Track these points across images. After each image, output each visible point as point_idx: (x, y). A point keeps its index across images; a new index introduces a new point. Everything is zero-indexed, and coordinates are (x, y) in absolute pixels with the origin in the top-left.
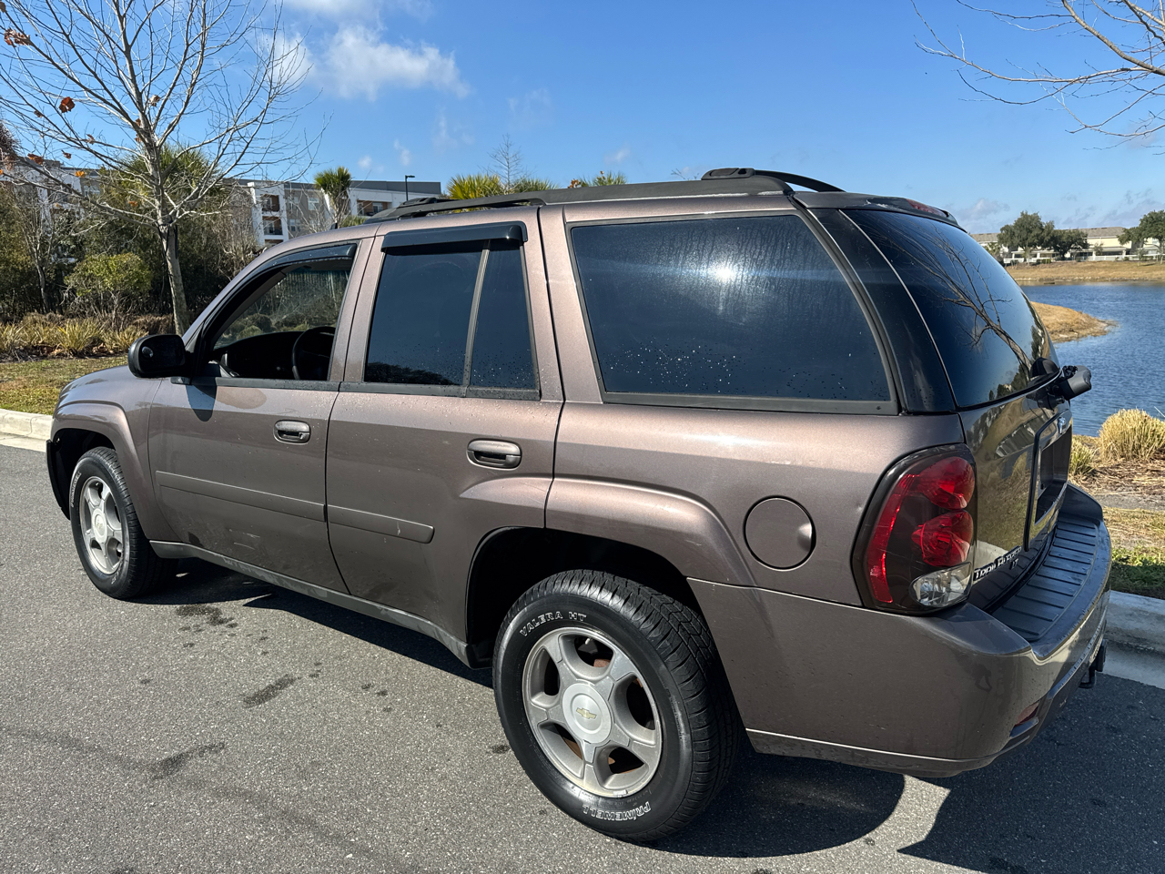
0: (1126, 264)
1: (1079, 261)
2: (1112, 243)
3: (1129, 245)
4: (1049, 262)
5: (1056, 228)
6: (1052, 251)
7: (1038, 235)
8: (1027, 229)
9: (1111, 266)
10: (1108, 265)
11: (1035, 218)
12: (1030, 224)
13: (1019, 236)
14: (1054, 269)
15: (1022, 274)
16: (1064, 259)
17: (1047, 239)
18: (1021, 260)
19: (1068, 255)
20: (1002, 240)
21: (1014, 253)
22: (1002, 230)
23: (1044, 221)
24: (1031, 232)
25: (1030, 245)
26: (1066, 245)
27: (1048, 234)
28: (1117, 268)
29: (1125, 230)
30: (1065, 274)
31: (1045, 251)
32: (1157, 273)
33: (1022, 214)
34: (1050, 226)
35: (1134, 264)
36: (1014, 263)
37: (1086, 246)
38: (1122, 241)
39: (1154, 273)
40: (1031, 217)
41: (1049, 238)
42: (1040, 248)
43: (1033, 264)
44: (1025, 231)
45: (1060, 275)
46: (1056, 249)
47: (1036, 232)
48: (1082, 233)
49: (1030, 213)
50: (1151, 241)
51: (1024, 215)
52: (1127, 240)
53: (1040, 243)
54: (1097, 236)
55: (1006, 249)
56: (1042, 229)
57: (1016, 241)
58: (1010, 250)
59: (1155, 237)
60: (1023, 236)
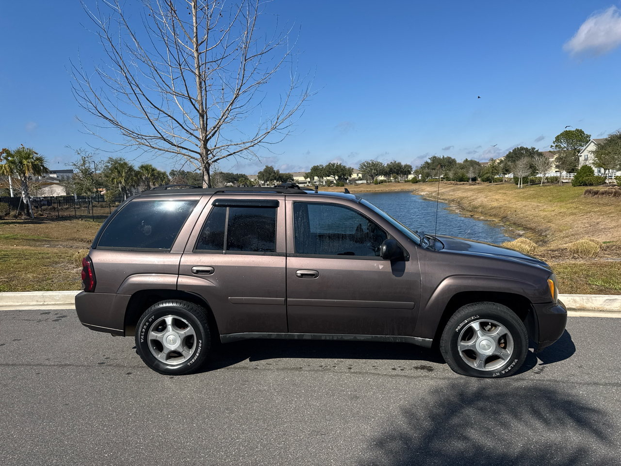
2: (302, 179)
3: (309, 179)
5: (280, 173)
7: (273, 176)
8: (269, 173)
11: (272, 168)
12: (270, 171)
13: (266, 176)
17: (277, 177)
20: (259, 178)
22: (259, 173)
23: (275, 169)
25: (271, 180)
26: (285, 180)
27: (278, 175)
29: (306, 173)
33: (266, 166)
34: (278, 171)
37: (293, 180)
38: (306, 178)
42: (276, 181)
47: (272, 174)
48: (291, 174)
49: (269, 166)
50: (316, 178)
51: (267, 167)
52: (308, 177)
53: (275, 179)
54: (296, 176)
55: (263, 182)
56: (274, 173)
57: (265, 178)
58: (264, 182)
59: (317, 176)
60: (268, 176)
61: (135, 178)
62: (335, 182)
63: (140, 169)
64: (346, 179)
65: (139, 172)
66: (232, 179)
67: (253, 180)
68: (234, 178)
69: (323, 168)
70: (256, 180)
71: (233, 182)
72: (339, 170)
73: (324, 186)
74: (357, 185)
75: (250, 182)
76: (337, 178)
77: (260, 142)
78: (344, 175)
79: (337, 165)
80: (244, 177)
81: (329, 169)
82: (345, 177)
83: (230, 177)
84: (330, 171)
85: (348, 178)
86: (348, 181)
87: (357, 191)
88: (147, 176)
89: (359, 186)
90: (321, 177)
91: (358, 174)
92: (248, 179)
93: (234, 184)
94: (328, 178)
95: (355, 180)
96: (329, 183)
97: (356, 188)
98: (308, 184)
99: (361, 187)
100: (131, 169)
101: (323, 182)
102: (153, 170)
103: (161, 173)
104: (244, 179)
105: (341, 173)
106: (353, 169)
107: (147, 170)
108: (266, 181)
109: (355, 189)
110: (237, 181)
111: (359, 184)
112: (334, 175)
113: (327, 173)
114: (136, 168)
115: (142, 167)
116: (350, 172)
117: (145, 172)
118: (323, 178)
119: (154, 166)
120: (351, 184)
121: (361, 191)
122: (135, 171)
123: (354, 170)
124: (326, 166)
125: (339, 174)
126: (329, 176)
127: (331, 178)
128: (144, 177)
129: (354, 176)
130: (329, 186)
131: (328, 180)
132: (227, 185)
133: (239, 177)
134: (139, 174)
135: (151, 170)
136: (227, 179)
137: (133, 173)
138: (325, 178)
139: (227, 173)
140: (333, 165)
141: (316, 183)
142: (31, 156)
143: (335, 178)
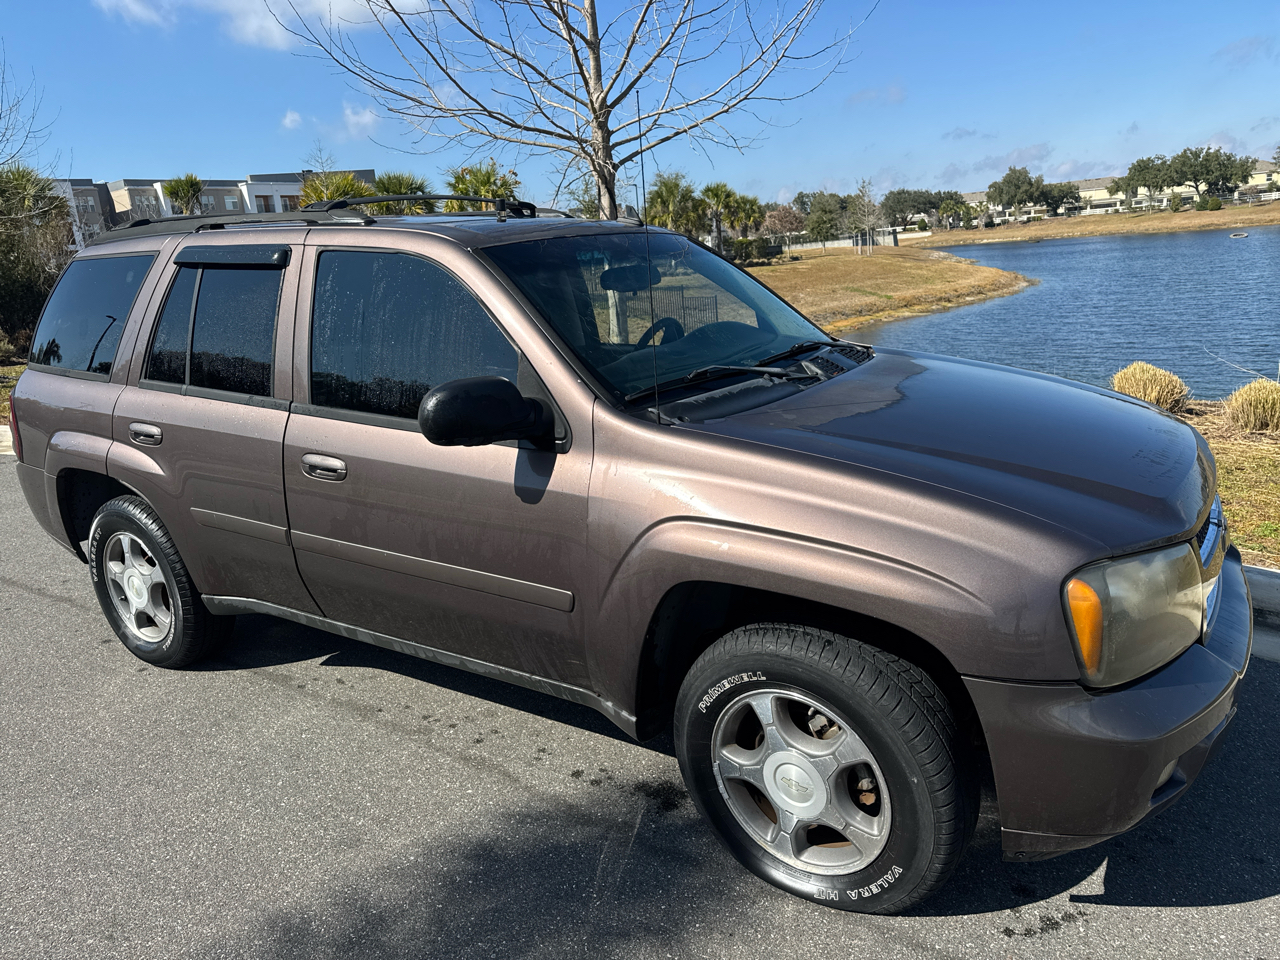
0: (1115, 217)
1: (1070, 216)
2: (1101, 195)
3: (1121, 196)
4: (1039, 219)
5: (1045, 183)
6: (1045, 207)
7: (1026, 191)
8: (1015, 185)
9: (1101, 219)
10: (1098, 219)
11: (1024, 172)
12: (1018, 179)
13: (1008, 192)
14: (1043, 227)
15: (1011, 234)
16: (1056, 214)
17: (1036, 194)
18: (1012, 219)
19: (1061, 210)
20: (990, 198)
21: (1007, 211)
22: (990, 187)
23: (1033, 175)
24: (1019, 188)
25: (1019, 203)
26: (1058, 199)
27: (1038, 188)
28: (1106, 221)
29: (1114, 181)
30: (1055, 231)
31: (1038, 208)
32: (1145, 224)
33: (1010, 169)
34: (1040, 180)
35: (1124, 216)
36: (1004, 222)
37: (1078, 199)
38: (1113, 191)
39: (1142, 224)
40: (1019, 171)
41: (1038, 193)
42: (1032, 204)
43: (1024, 223)
44: (1013, 188)
45: (1050, 232)
46: (1049, 205)
47: (1025, 187)
48: (1073, 186)
49: (1018, 168)
50: (1142, 191)
51: (1013, 171)
52: (1117, 191)
53: (1031, 199)
54: (1089, 188)
55: (1000, 208)
56: (1030, 184)
57: (1005, 198)
58: (1004, 209)
59: (1145, 185)
60: (1013, 193)
61: (692, 214)
62: (1197, 198)
63: (703, 195)
64: (1231, 191)
65: (702, 201)
66: (925, 204)
67: (973, 205)
68: (930, 203)
69: (1164, 163)
70: (981, 203)
71: (926, 212)
72: (1214, 166)
73: (1162, 211)
74: (1262, 204)
75: (968, 208)
76: (1203, 187)
77: (745, 98)
78: (1227, 179)
79: (1208, 154)
80: (955, 199)
81: (1184, 164)
82: (1230, 185)
83: (922, 199)
84: (1184, 169)
85: (1237, 187)
86: (1236, 195)
87: (1259, 221)
88: (715, 208)
89: (1267, 207)
90: (1156, 187)
91: (1270, 175)
92: (963, 203)
93: (929, 216)
94: (1177, 189)
95: (1257, 192)
96: (1179, 204)
97: (1255, 213)
98: (1118, 207)
99: (1273, 210)
100: (687, 195)
101: (1161, 201)
102: (728, 195)
103: (748, 201)
104: (952, 202)
105: (1218, 173)
106: (1255, 162)
107: (716, 195)
108: (1008, 205)
109: (1253, 216)
110: (937, 207)
111: (1268, 202)
112: (1196, 181)
113: (1175, 176)
114: (697, 194)
115: (708, 190)
116: (1246, 170)
117: (712, 202)
118: (1161, 190)
119: (729, 187)
120: (1245, 202)
121: (1272, 221)
122: (693, 199)
123: (1257, 165)
124: (1175, 158)
125: (1211, 178)
126: (1180, 184)
127: (1187, 189)
128: (709, 212)
129: (1258, 180)
130: (1176, 210)
131: (1175, 196)
132: (913, 220)
133: (942, 199)
134: (700, 205)
135: (723, 197)
136: (914, 207)
137: (690, 204)
138: (1167, 191)
139: (915, 192)
140: (1196, 155)
141: (1140, 203)
142: (492, 180)
143: (1197, 188)
